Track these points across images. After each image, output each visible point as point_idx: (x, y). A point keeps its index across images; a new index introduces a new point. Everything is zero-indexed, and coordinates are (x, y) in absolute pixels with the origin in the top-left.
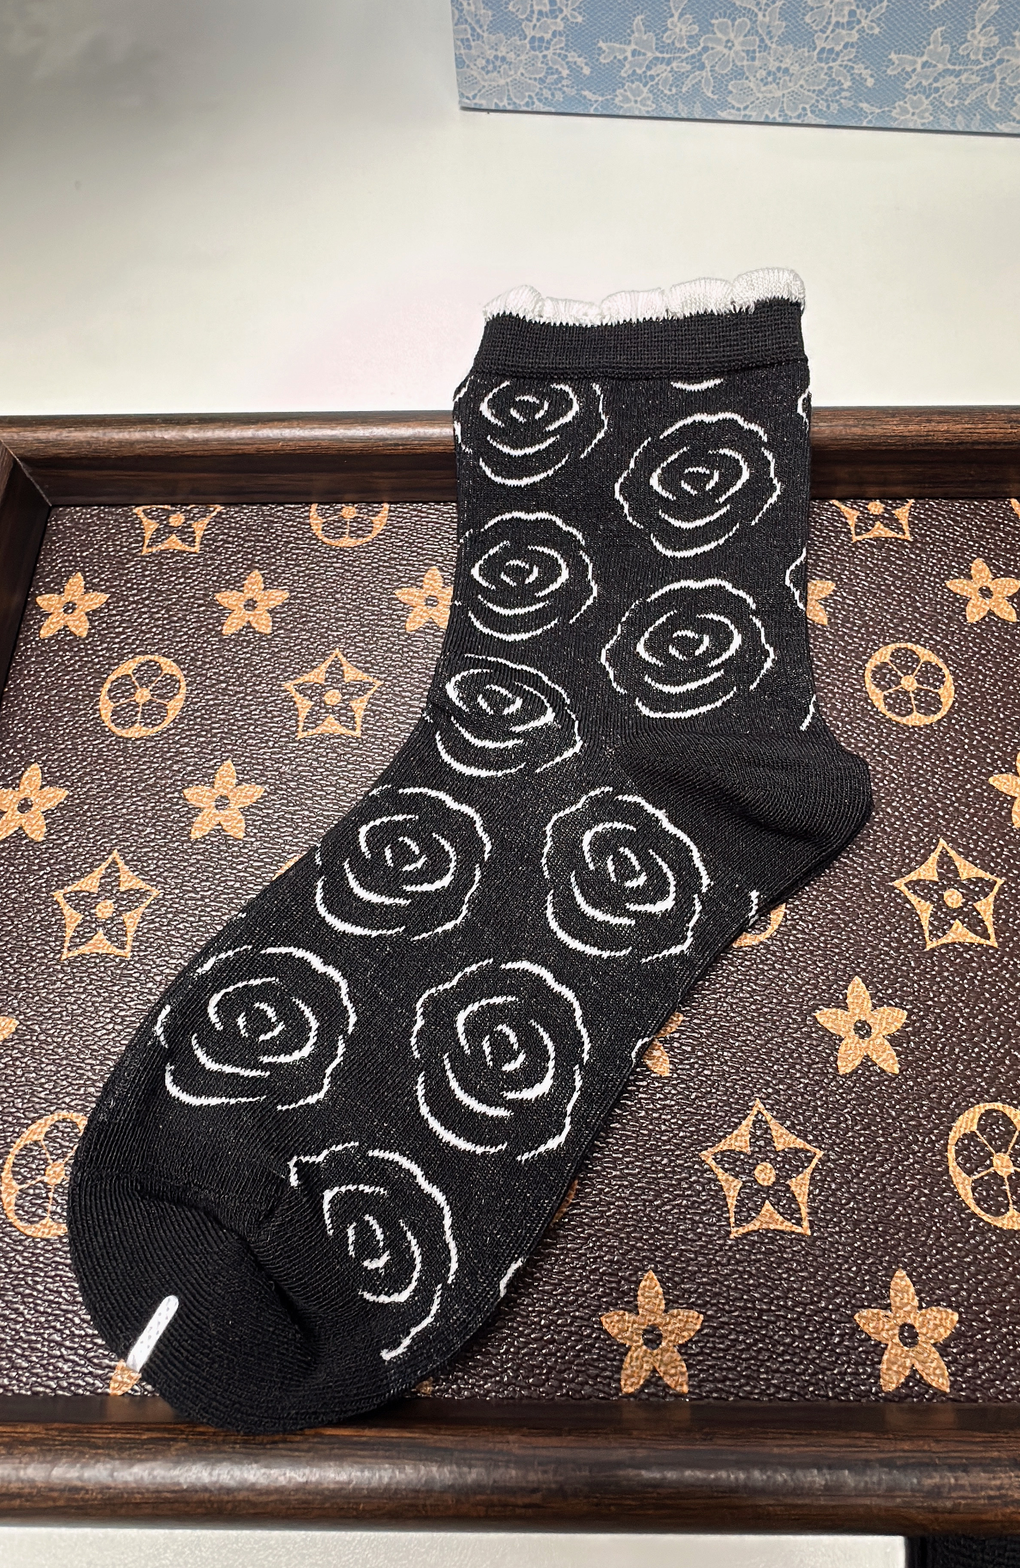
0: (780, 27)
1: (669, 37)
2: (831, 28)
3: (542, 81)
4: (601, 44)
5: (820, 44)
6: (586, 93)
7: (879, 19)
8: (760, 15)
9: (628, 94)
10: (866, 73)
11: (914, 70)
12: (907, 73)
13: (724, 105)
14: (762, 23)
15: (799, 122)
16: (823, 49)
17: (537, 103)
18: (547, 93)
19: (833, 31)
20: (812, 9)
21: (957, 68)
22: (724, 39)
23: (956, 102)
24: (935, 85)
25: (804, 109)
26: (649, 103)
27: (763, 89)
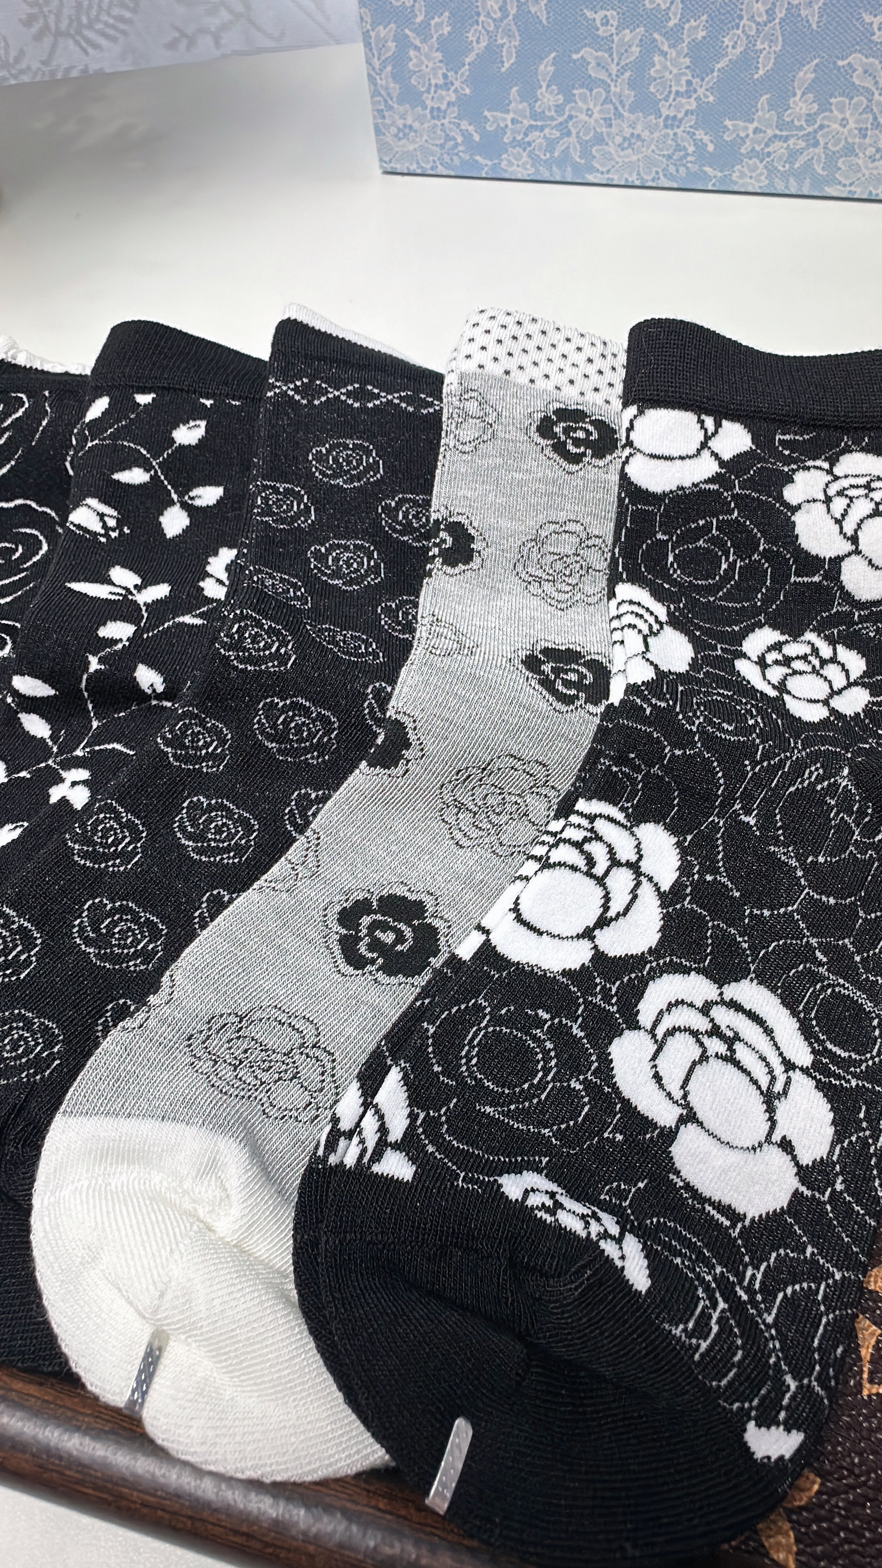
0: (629, 96)
1: (540, 107)
2: (672, 96)
3: (442, 146)
4: (486, 113)
5: (665, 112)
6: (478, 158)
7: (712, 88)
8: (612, 85)
9: (511, 158)
10: (706, 139)
11: (748, 136)
12: (742, 138)
13: (591, 169)
14: (614, 94)
15: (654, 185)
16: (667, 117)
17: (440, 167)
18: (447, 158)
19: (674, 100)
20: (655, 79)
21: (784, 133)
22: (585, 107)
23: (787, 166)
24: (766, 150)
25: (657, 173)
26: (528, 166)
27: (622, 153)
